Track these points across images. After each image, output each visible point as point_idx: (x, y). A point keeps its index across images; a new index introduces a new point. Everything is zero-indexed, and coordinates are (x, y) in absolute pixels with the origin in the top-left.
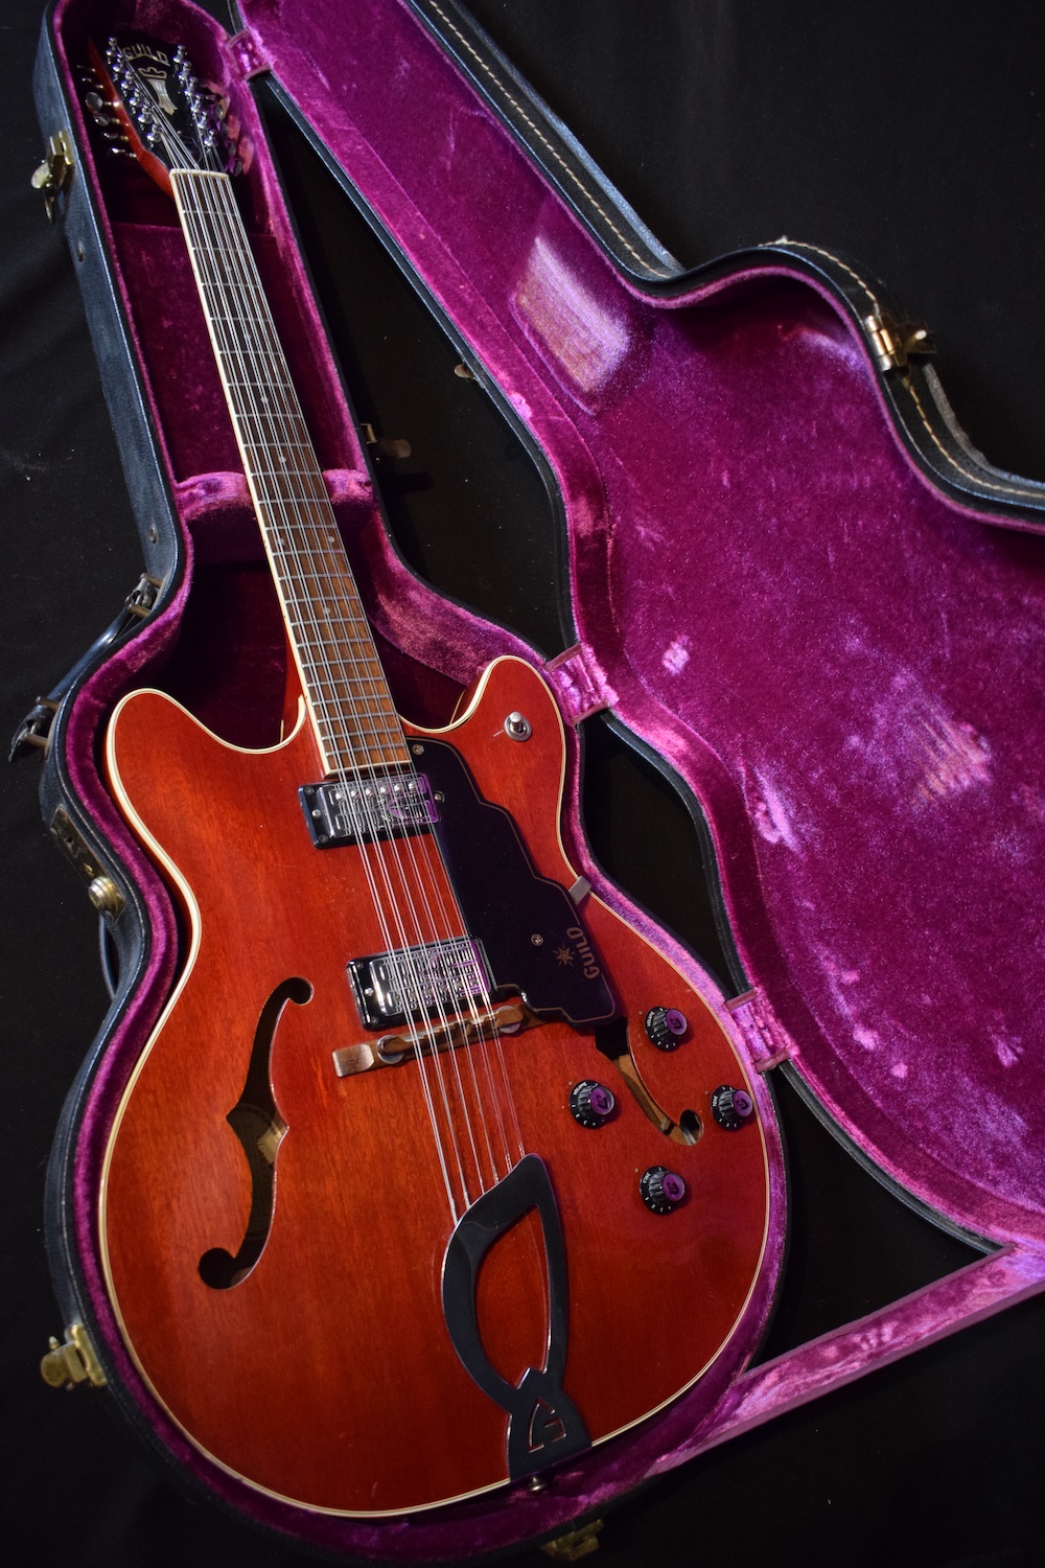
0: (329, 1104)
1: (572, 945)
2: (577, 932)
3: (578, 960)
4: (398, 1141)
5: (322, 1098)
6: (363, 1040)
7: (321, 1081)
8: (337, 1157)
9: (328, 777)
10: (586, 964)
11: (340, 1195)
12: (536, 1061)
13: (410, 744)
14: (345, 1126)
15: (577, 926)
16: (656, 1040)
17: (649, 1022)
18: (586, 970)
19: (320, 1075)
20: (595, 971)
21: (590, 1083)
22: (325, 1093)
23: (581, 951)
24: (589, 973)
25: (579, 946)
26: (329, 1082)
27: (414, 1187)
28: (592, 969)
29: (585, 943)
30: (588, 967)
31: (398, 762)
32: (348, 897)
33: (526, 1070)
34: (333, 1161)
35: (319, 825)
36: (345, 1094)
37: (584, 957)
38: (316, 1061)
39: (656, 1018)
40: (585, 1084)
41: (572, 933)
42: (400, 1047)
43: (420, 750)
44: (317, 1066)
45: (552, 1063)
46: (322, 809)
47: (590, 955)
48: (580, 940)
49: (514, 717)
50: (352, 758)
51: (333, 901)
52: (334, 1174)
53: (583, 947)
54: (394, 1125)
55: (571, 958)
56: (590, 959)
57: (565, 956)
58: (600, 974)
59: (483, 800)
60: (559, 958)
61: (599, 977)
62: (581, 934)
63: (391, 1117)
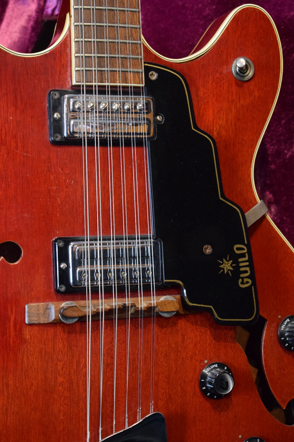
0: (14, 342)
1: (235, 258)
2: (243, 249)
3: (237, 271)
4: (60, 379)
5: (10, 337)
6: (51, 299)
7: (12, 324)
8: (11, 382)
9: (73, 87)
10: (242, 275)
11: (7, 409)
12: (183, 340)
13: (147, 70)
14: (23, 361)
15: (244, 244)
16: (285, 341)
17: (283, 327)
18: (240, 280)
19: (12, 319)
20: (247, 282)
21: (221, 366)
22: (13, 334)
23: (241, 265)
24: (242, 283)
25: (240, 260)
26: (18, 326)
27: (64, 415)
28: (245, 280)
29: (247, 258)
30: (243, 278)
31: (133, 85)
32: (67, 187)
33: (173, 345)
34: (7, 385)
35: (58, 126)
36: (28, 337)
37: (242, 269)
38: (12, 309)
39: (289, 325)
40: (216, 366)
41: (238, 249)
42: (76, 314)
43: (154, 76)
44: (12, 312)
45: (195, 344)
46: (62, 114)
47: (248, 269)
48: (243, 255)
49: (241, 62)
50: (95, 76)
51: (55, 188)
52: (6, 394)
53: (244, 262)
54: (59, 368)
55: (231, 269)
56: (246, 272)
57: (227, 266)
58: (251, 286)
59: (196, 127)
60: (221, 266)
61: (250, 287)
62: (246, 251)
63: (60, 361)
